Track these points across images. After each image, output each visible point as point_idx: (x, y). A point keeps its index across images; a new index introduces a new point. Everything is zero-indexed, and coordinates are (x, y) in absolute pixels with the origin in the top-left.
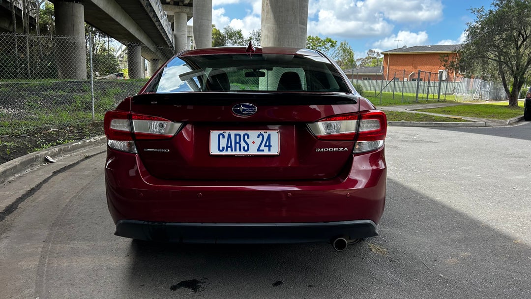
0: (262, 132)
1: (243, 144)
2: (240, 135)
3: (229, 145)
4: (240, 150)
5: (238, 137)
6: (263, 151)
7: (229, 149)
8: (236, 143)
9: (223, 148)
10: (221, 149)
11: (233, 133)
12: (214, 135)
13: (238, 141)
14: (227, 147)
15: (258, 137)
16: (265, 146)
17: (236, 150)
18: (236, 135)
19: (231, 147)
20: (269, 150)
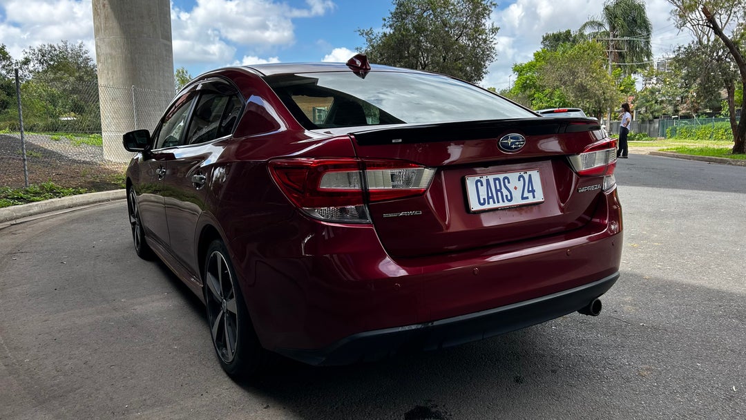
0: (522, 173)
1: (505, 192)
2: (498, 179)
3: (490, 195)
4: (503, 201)
5: (497, 182)
6: (527, 198)
7: (491, 200)
8: (497, 191)
9: (484, 199)
10: (482, 201)
11: (491, 178)
12: (470, 183)
13: (498, 188)
14: (489, 198)
15: (519, 180)
16: (529, 192)
17: (498, 202)
18: (495, 180)
19: (492, 197)
20: (534, 197)
